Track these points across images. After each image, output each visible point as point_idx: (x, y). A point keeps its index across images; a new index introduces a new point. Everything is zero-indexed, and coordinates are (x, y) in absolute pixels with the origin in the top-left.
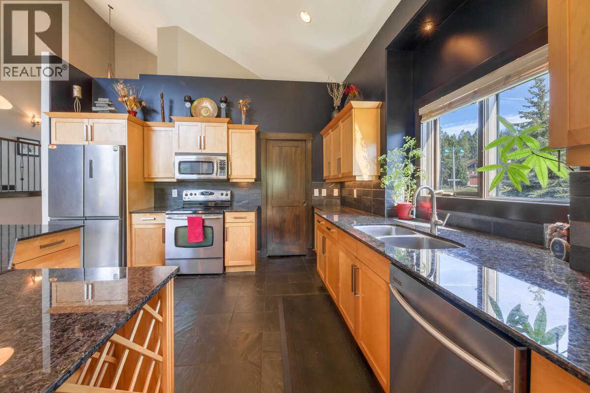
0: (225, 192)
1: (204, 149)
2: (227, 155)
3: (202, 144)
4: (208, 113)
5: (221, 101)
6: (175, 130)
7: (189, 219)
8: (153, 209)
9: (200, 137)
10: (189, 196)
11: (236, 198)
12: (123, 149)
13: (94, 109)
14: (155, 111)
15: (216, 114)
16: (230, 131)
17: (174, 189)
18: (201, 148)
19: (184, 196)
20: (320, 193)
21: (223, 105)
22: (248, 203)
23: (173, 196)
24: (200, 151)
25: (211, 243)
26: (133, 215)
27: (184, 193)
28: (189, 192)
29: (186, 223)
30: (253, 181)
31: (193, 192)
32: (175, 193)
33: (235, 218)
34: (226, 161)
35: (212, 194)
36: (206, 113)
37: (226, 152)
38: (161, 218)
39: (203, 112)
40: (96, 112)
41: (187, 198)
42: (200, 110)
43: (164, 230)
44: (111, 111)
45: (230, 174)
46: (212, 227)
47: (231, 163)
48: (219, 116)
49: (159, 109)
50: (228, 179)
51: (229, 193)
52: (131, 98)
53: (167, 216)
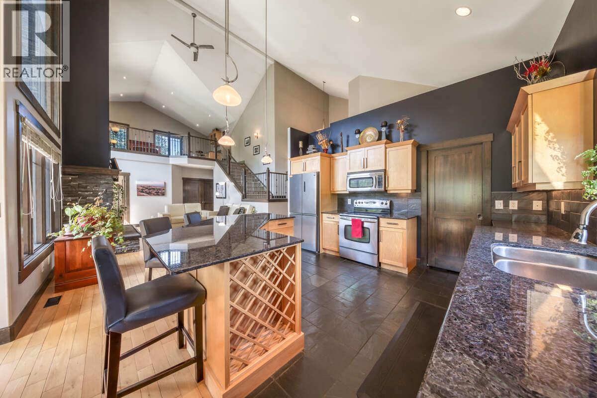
0: (384, 202)
1: (367, 168)
2: (385, 171)
3: (365, 164)
4: (372, 139)
5: (382, 126)
6: (347, 157)
7: (353, 221)
8: (337, 212)
9: (364, 159)
10: (358, 204)
11: (395, 207)
12: (318, 174)
13: (307, 152)
14: (338, 146)
15: (377, 138)
16: (388, 150)
17: (349, 198)
18: (364, 168)
19: (355, 204)
20: (506, 205)
21: (384, 129)
22: (408, 212)
23: (349, 203)
24: (363, 170)
25: (368, 241)
26: (323, 214)
27: (355, 201)
28: (358, 201)
29: (350, 223)
30: (410, 192)
31: (361, 201)
32: (349, 201)
33: (388, 223)
34: (383, 176)
35: (374, 203)
36: (370, 139)
37: (384, 168)
38: (337, 217)
39: (368, 140)
40: (308, 154)
41: (357, 205)
42: (365, 138)
43: (338, 226)
44: (314, 152)
45: (387, 186)
46: (369, 229)
47: (388, 177)
48: (380, 139)
49: (339, 143)
50: (386, 191)
51: (388, 202)
52: (324, 141)
53: (340, 217)
